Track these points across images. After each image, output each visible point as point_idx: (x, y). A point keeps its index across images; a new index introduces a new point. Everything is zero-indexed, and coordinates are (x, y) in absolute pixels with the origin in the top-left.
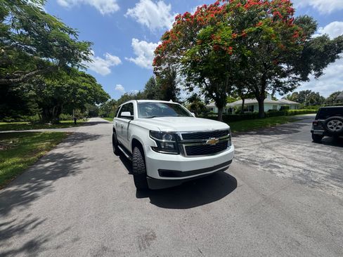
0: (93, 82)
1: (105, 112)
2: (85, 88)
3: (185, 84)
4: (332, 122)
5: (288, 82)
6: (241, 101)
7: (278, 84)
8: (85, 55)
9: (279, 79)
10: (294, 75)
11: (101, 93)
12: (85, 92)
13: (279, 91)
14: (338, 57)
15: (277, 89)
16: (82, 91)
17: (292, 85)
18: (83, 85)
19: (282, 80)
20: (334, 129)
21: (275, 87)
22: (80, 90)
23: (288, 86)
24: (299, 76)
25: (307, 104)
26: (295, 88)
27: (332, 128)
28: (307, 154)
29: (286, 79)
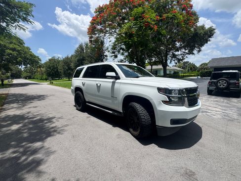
0: (21, 44)
1: (29, 74)
2: (14, 50)
3: (111, 51)
4: (220, 81)
5: (180, 55)
6: (150, 66)
7: (174, 56)
8: (25, 16)
9: (174, 53)
10: (184, 50)
11: (31, 55)
12: (15, 53)
13: (174, 61)
14: (210, 40)
15: (173, 59)
16: (11, 52)
17: (183, 57)
18: (11, 46)
19: (177, 53)
20: (222, 86)
21: (172, 58)
22: (8, 51)
23: (180, 57)
24: (187, 51)
25: (188, 70)
26: (184, 59)
27: (220, 85)
28: (213, 102)
29: (179, 53)
